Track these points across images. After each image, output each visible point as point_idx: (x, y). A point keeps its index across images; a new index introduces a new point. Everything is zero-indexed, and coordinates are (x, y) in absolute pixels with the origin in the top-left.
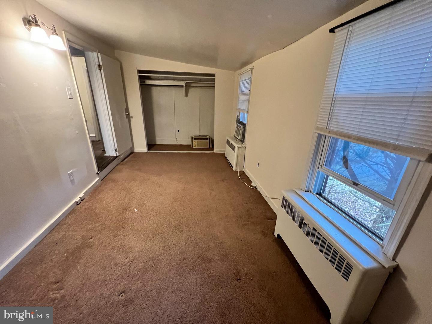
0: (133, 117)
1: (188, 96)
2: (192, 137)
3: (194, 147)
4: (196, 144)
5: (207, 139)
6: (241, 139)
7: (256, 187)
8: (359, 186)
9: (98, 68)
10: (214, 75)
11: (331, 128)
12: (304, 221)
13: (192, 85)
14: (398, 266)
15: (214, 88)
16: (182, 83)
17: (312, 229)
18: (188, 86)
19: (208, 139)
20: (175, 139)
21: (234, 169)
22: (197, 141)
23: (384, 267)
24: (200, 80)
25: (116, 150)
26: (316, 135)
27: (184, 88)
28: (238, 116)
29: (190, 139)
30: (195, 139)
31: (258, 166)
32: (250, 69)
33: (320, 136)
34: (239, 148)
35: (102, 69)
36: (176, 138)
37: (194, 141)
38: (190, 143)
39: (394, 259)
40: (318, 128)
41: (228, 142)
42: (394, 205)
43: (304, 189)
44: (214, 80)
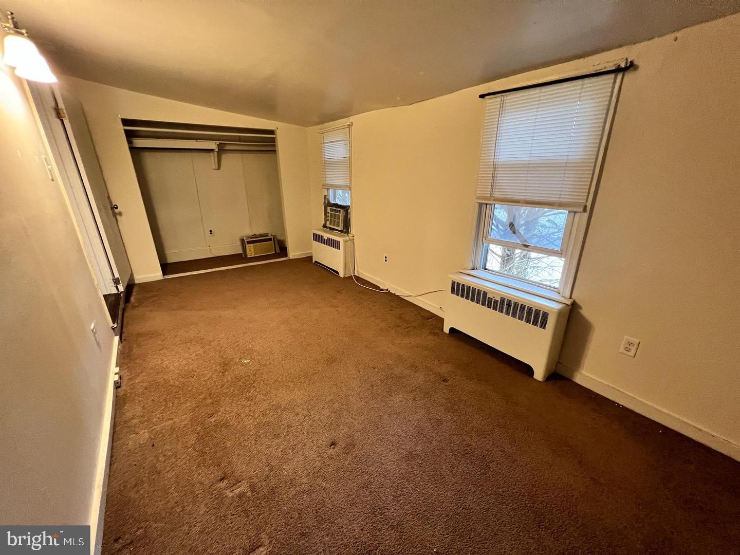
0: (123, 214)
1: (221, 168)
2: (242, 241)
3: (248, 257)
4: (251, 251)
5: (270, 240)
6: (342, 229)
7: (387, 290)
8: (529, 247)
9: (54, 114)
10: (272, 132)
11: (496, 196)
12: (487, 296)
13: (228, 148)
14: (574, 301)
15: (276, 153)
16: (213, 145)
17: (499, 300)
18: (222, 150)
19: (271, 238)
20: (206, 248)
21: (341, 275)
22: (254, 246)
23: (567, 305)
24: (240, 139)
25: (116, 282)
26: (477, 205)
27: (216, 153)
28: (325, 196)
29: (239, 243)
30: (249, 243)
31: (386, 261)
32: (347, 126)
33: (481, 205)
34: (345, 242)
35: (64, 117)
36: (208, 245)
37: (247, 246)
38: (240, 251)
39: (571, 298)
40: (478, 198)
41: (317, 238)
42: (561, 254)
43: (470, 268)
44: (273, 140)
